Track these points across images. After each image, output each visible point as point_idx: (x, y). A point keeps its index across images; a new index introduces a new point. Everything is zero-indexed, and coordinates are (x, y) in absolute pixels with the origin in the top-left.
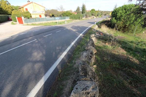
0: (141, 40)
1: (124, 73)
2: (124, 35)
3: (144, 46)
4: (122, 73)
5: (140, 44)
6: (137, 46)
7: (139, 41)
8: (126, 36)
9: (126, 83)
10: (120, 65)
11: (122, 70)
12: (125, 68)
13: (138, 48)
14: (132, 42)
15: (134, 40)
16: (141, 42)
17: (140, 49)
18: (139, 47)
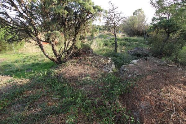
0: (26, 55)
1: (18, 105)
2: (3, 56)
3: (31, 60)
4: (15, 106)
5: (27, 60)
6: (25, 64)
7: (25, 57)
8: (7, 56)
9: (25, 113)
10: (9, 99)
11: (14, 104)
12: (17, 98)
13: (27, 65)
14: (16, 62)
15: (19, 58)
16: (27, 57)
17: (29, 65)
18: (27, 63)
